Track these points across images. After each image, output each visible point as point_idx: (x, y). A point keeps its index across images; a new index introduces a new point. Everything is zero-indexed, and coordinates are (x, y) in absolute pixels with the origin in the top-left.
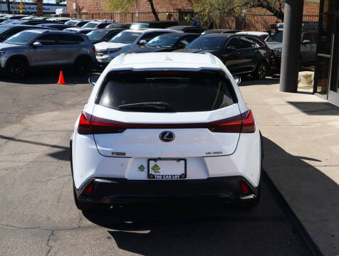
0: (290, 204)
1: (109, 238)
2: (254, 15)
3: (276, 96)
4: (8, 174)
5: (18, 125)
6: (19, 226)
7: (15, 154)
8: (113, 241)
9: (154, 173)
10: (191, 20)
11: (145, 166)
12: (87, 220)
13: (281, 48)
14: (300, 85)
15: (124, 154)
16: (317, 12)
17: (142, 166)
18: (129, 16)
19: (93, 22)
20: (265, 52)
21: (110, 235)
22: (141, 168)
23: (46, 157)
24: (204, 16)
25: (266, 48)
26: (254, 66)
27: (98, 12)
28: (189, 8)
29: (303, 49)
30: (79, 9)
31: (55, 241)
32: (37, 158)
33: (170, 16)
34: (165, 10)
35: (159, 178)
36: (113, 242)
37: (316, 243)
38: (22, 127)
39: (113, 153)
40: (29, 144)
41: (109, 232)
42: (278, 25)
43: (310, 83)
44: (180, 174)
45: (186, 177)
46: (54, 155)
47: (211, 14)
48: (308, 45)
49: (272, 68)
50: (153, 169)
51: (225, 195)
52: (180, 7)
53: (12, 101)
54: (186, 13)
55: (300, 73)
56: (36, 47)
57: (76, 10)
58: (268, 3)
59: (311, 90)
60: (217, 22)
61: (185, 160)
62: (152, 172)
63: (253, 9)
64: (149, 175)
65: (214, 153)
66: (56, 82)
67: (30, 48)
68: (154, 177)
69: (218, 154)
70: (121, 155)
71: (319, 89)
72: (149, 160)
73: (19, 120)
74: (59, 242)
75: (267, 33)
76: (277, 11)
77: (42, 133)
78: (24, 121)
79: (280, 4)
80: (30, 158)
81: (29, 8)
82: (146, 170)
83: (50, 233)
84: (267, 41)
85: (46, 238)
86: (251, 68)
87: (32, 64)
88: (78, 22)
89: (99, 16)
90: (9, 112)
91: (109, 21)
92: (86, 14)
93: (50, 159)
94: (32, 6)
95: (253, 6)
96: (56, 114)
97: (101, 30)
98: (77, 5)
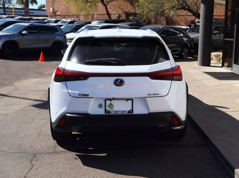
0: (208, 135)
1: (76, 159)
2: (179, 16)
3: (195, 68)
4: (2, 118)
5: (10, 87)
6: (10, 151)
7: (7, 105)
8: (79, 160)
9: (109, 110)
10: (135, 19)
11: (103, 104)
12: (60, 147)
13: (198, 37)
14: (212, 62)
15: (88, 95)
16: (223, 13)
17: (101, 104)
18: (90, 17)
19: (64, 20)
20: (187, 39)
21: (77, 157)
22: (100, 106)
23: (30, 107)
24: (143, 16)
25: (187, 36)
26: (179, 49)
27: (68, 14)
28: (133, 11)
29: (214, 37)
30: (54, 12)
31: (36, 161)
32: (24, 107)
33: (119, 16)
34: (116, 12)
35: (114, 113)
36: (79, 162)
37: (228, 160)
38: (13, 88)
39: (80, 95)
40: (18, 99)
41: (76, 155)
42: (196, 21)
43: (220, 60)
44: (129, 110)
45: (132, 112)
46: (36, 106)
47: (148, 14)
48: (217, 35)
49: (192, 51)
50: (109, 106)
51: (161, 126)
52: (126, 10)
53: (6, 71)
54: (131, 15)
55: (212, 54)
56: (24, 35)
57: (53, 12)
58: (189, 6)
59: (221, 65)
60: (153, 20)
61: (132, 100)
62: (108, 109)
63: (178, 11)
64: (106, 111)
65: (153, 94)
66: (38, 60)
67: (19, 36)
68: (110, 113)
69: (156, 95)
70: (86, 96)
71: (226, 64)
72: (106, 100)
73: (11, 83)
74: (39, 162)
75: (189, 27)
76: (195, 12)
77: (28, 92)
78: (14, 84)
79: (197, 7)
80: (18, 108)
81: (19, 12)
82: (103, 107)
83: (33, 156)
84: (188, 32)
85: (30, 159)
86: (177, 51)
87: (21, 47)
88: (54, 20)
89: (69, 16)
90: (4, 78)
91: (76, 19)
92: (60, 15)
93: (33, 108)
94: (21, 11)
95: (178, 9)
96: (37, 80)
97: (70, 25)
98: (53, 9)
